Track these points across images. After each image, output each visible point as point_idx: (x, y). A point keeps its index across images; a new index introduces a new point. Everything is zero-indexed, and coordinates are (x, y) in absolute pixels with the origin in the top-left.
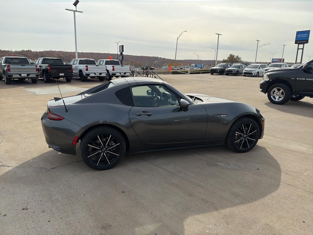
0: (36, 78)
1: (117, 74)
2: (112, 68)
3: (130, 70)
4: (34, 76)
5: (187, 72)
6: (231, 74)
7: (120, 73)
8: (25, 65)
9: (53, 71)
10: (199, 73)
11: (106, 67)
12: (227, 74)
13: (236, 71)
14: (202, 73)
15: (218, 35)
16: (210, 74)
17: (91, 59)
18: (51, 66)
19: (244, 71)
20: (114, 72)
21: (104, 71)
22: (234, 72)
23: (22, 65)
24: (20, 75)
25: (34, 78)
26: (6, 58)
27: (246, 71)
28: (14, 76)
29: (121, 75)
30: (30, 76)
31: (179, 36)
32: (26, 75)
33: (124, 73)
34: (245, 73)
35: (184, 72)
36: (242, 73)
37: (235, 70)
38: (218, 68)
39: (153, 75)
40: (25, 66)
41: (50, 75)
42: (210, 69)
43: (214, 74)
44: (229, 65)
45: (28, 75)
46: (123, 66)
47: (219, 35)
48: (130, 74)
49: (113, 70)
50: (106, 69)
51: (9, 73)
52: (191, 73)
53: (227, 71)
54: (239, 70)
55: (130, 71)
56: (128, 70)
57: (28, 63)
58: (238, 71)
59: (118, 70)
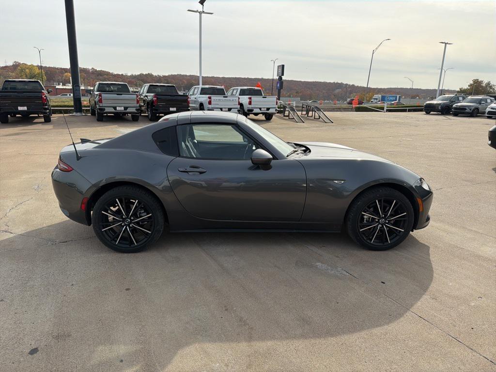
0: (136, 113)
1: (256, 111)
2: (249, 100)
3: (277, 104)
4: (134, 110)
5: (382, 108)
6: (463, 113)
7: (260, 109)
8: (121, 94)
9: (161, 104)
10: (404, 111)
11: (239, 98)
12: (456, 114)
13: (473, 108)
14: (410, 111)
15: (444, 44)
16: (424, 113)
17: (218, 87)
18: (158, 96)
19: (488, 110)
20: (250, 106)
21: (235, 105)
22: (468, 110)
23: (118, 94)
24: (115, 108)
25: (134, 113)
26: (99, 84)
27: (492, 108)
28: (107, 110)
29: (264, 112)
30: (129, 110)
31: (377, 49)
32: (123, 108)
33: (267, 108)
34: (489, 113)
35: (377, 108)
36: (484, 113)
37: (470, 106)
38: (440, 102)
39: (315, 112)
40: (123, 95)
41: (157, 110)
42: (425, 104)
43: (431, 113)
44: (461, 99)
45: (126, 108)
46: (267, 97)
47: (446, 44)
48: (276, 110)
49: (250, 103)
50: (239, 102)
51: (101, 105)
52: (388, 111)
53: (455, 108)
54: (480, 107)
55: (277, 106)
56: (273, 103)
57: (128, 91)
58: (477, 109)
59: (257, 103)
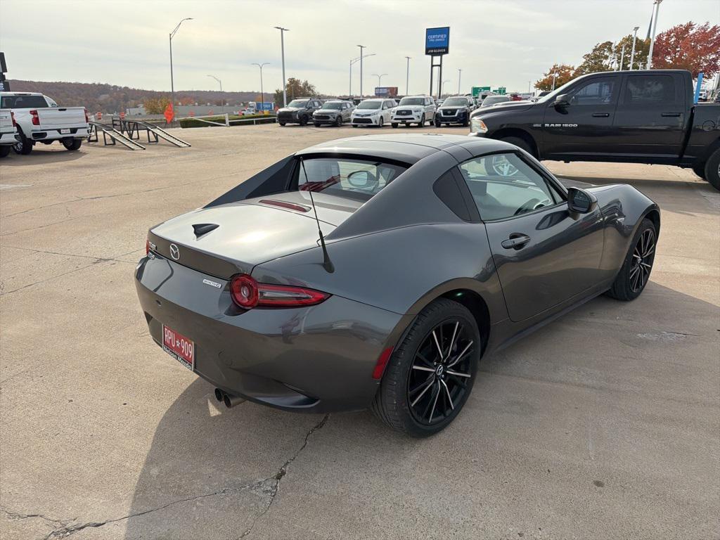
1: (50, 135)
2: (32, 116)
3: (87, 121)
5: (224, 121)
6: (327, 123)
7: (59, 131)
10: (251, 123)
11: (12, 114)
12: (318, 125)
13: (336, 116)
14: (257, 123)
15: (280, 30)
16: (278, 124)
19: (353, 117)
20: (37, 128)
21: (7, 126)
22: (331, 119)
27: (357, 115)
29: (61, 136)
31: (175, 31)
33: (71, 129)
34: (356, 120)
35: (214, 121)
36: (349, 121)
37: (333, 113)
38: (294, 109)
39: (148, 130)
42: (278, 113)
43: (287, 124)
44: (316, 104)
46: (65, 110)
47: (282, 29)
48: (88, 131)
49: (36, 121)
50: (14, 121)
52: (232, 124)
53: (317, 117)
54: (342, 113)
56: (80, 120)
58: (340, 116)
59: (50, 121)
